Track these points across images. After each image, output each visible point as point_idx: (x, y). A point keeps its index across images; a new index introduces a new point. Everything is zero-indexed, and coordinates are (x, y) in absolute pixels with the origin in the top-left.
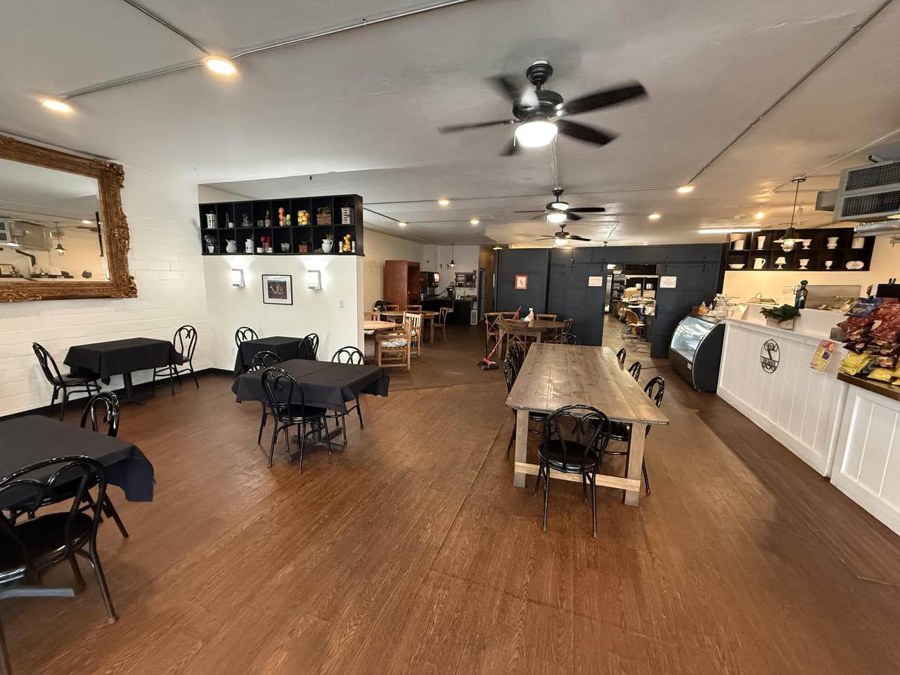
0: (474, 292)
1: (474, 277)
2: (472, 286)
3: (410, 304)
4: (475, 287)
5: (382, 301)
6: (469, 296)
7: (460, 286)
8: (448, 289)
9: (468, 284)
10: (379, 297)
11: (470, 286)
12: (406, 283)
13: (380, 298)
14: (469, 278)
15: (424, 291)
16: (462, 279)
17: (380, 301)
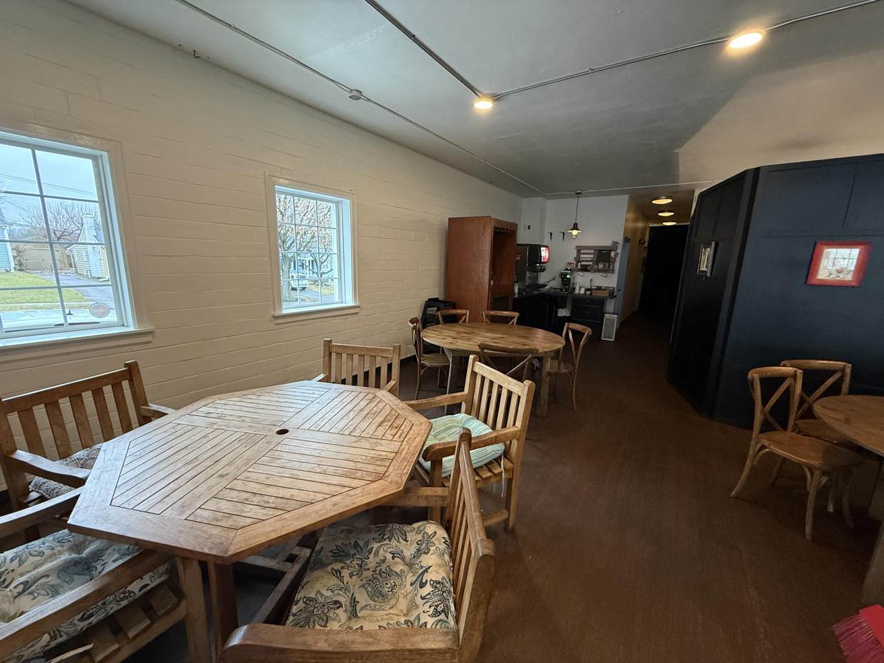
0: (610, 281)
1: (613, 254)
2: (608, 270)
3: (493, 309)
4: (613, 271)
5: (441, 298)
6: (599, 288)
7: (585, 269)
8: (563, 276)
9: (601, 266)
10: (433, 290)
11: (604, 271)
12: (487, 264)
13: (436, 293)
14: (603, 257)
15: (520, 279)
16: (588, 257)
17: (436, 300)
